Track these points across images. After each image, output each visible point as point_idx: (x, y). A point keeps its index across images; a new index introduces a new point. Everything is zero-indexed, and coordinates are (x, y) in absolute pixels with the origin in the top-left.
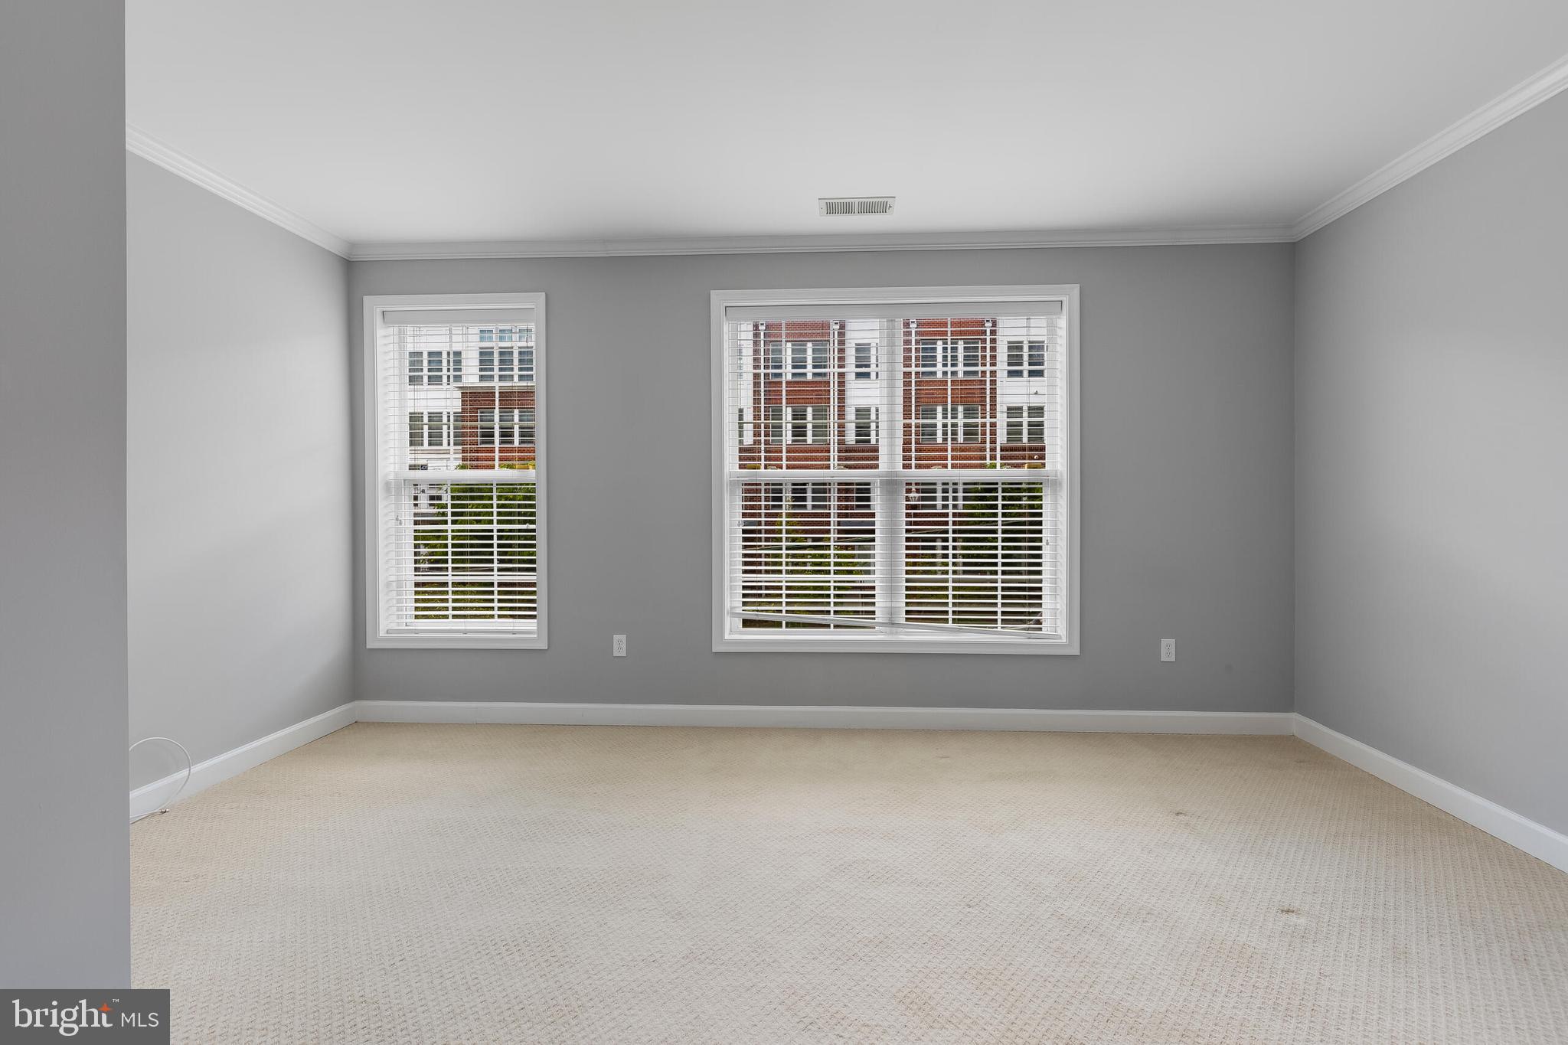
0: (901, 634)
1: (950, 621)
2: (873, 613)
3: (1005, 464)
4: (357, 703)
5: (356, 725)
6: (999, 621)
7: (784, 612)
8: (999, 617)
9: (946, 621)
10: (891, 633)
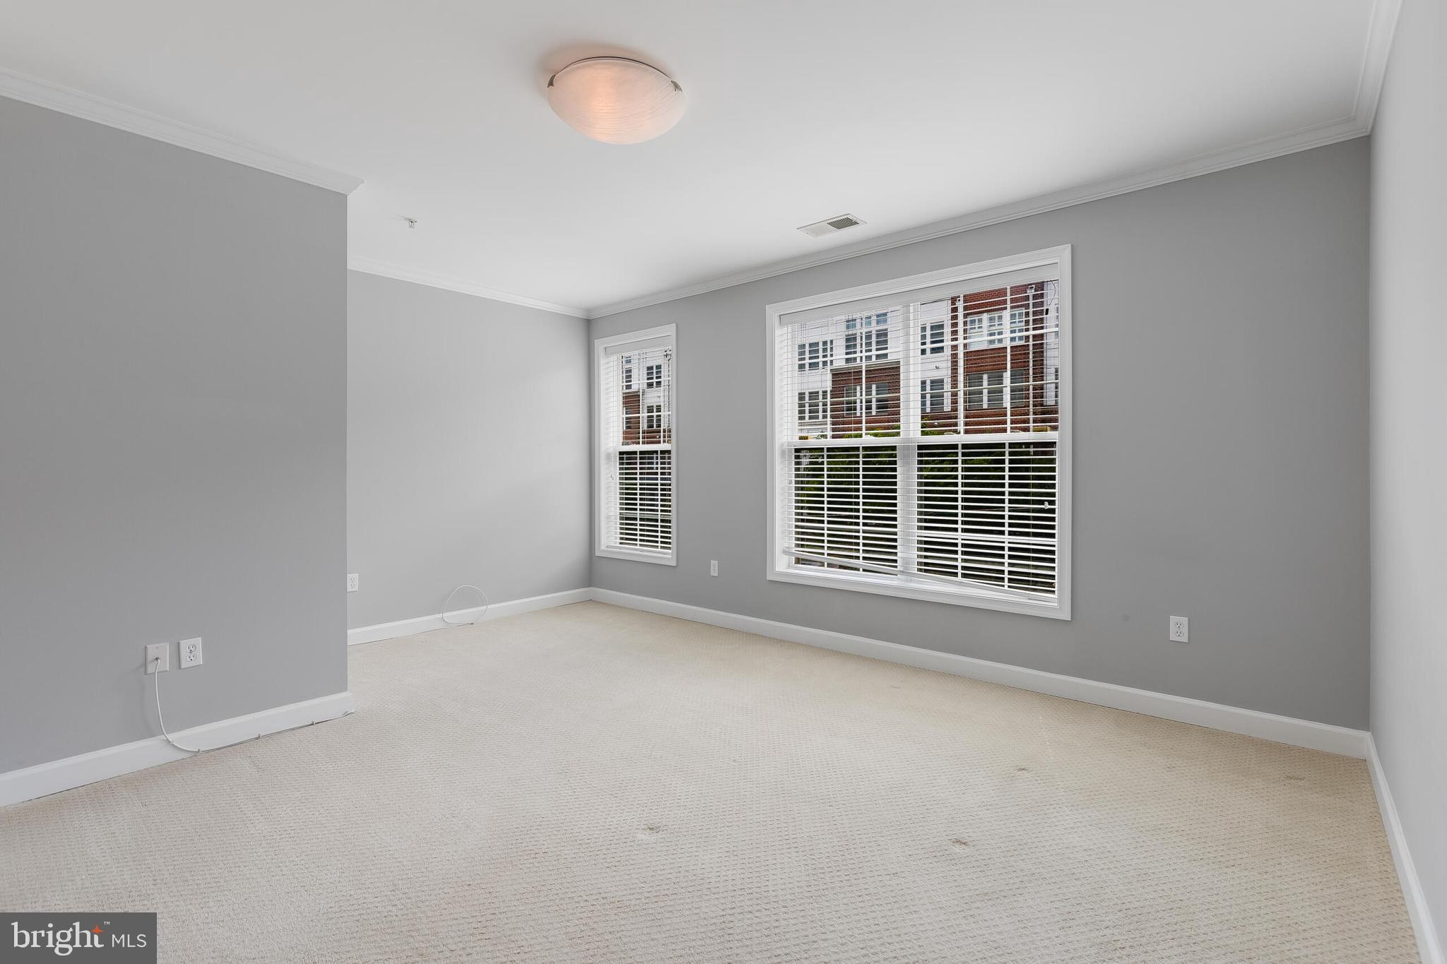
0: (914, 581)
1: (960, 575)
2: (895, 561)
3: (1016, 428)
4: (591, 588)
5: (591, 602)
6: (1006, 580)
7: (826, 554)
8: (1006, 576)
9: (955, 574)
10: (907, 581)
